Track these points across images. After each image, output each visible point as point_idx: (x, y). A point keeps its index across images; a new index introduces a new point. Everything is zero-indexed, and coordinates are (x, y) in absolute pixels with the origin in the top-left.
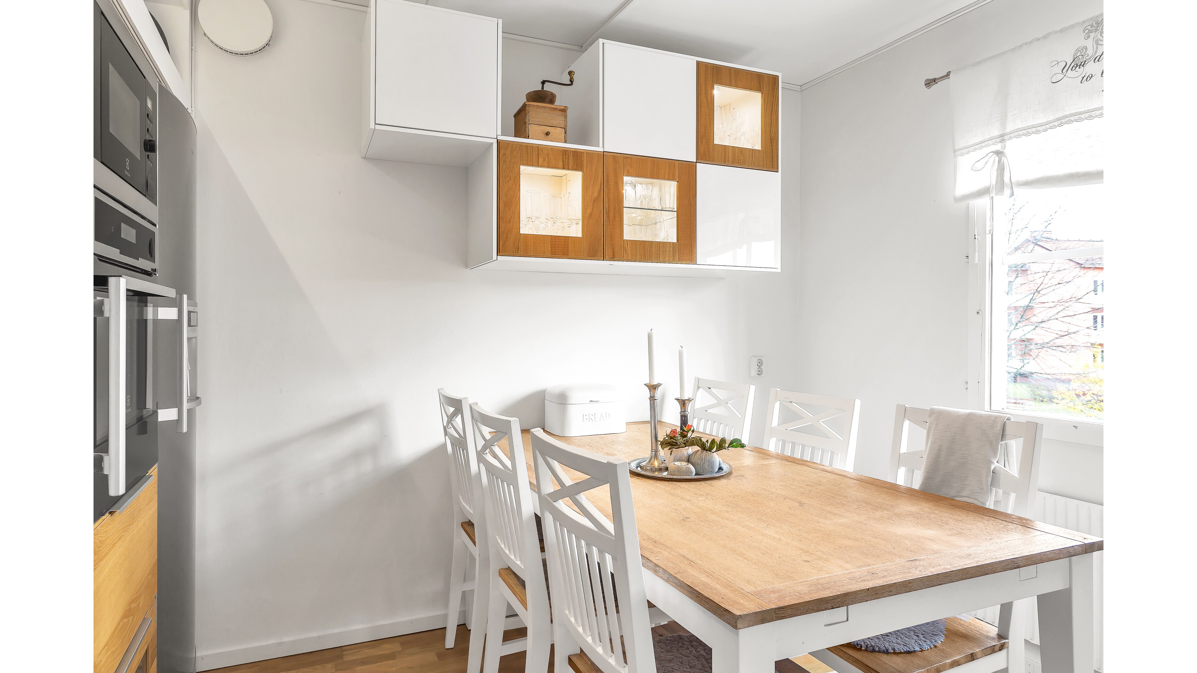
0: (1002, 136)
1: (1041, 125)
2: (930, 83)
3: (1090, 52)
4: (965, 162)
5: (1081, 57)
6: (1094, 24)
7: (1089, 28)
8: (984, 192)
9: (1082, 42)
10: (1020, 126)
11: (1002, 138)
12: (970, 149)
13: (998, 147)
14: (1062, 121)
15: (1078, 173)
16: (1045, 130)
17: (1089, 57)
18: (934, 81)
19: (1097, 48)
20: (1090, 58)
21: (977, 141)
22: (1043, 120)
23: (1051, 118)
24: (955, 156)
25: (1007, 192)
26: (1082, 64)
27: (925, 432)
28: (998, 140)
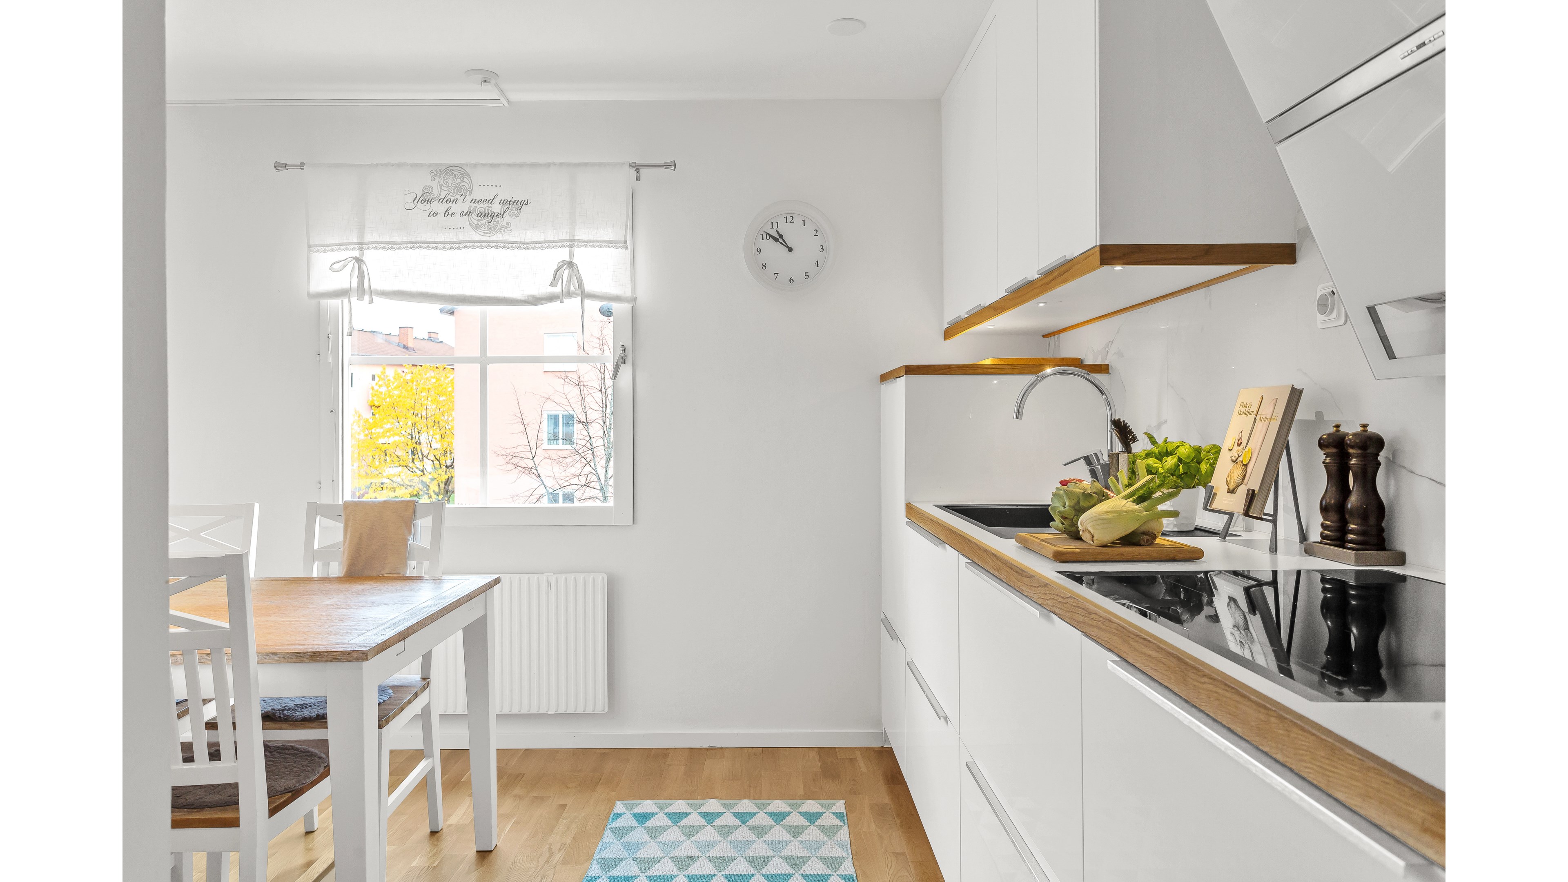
0: (360, 244)
1: (395, 243)
2: (281, 166)
3: (435, 192)
4: (322, 261)
5: (428, 194)
6: (438, 170)
7: (434, 172)
8: (343, 293)
9: (430, 183)
10: (378, 239)
11: (361, 245)
12: (326, 247)
13: (356, 254)
14: (415, 245)
15: (427, 293)
16: (399, 249)
17: (435, 196)
18: (285, 166)
19: (441, 191)
20: (435, 198)
21: (334, 243)
22: (398, 240)
23: (405, 240)
24: (310, 251)
25: (367, 297)
26: (430, 200)
27: (341, 525)
28: (356, 247)
